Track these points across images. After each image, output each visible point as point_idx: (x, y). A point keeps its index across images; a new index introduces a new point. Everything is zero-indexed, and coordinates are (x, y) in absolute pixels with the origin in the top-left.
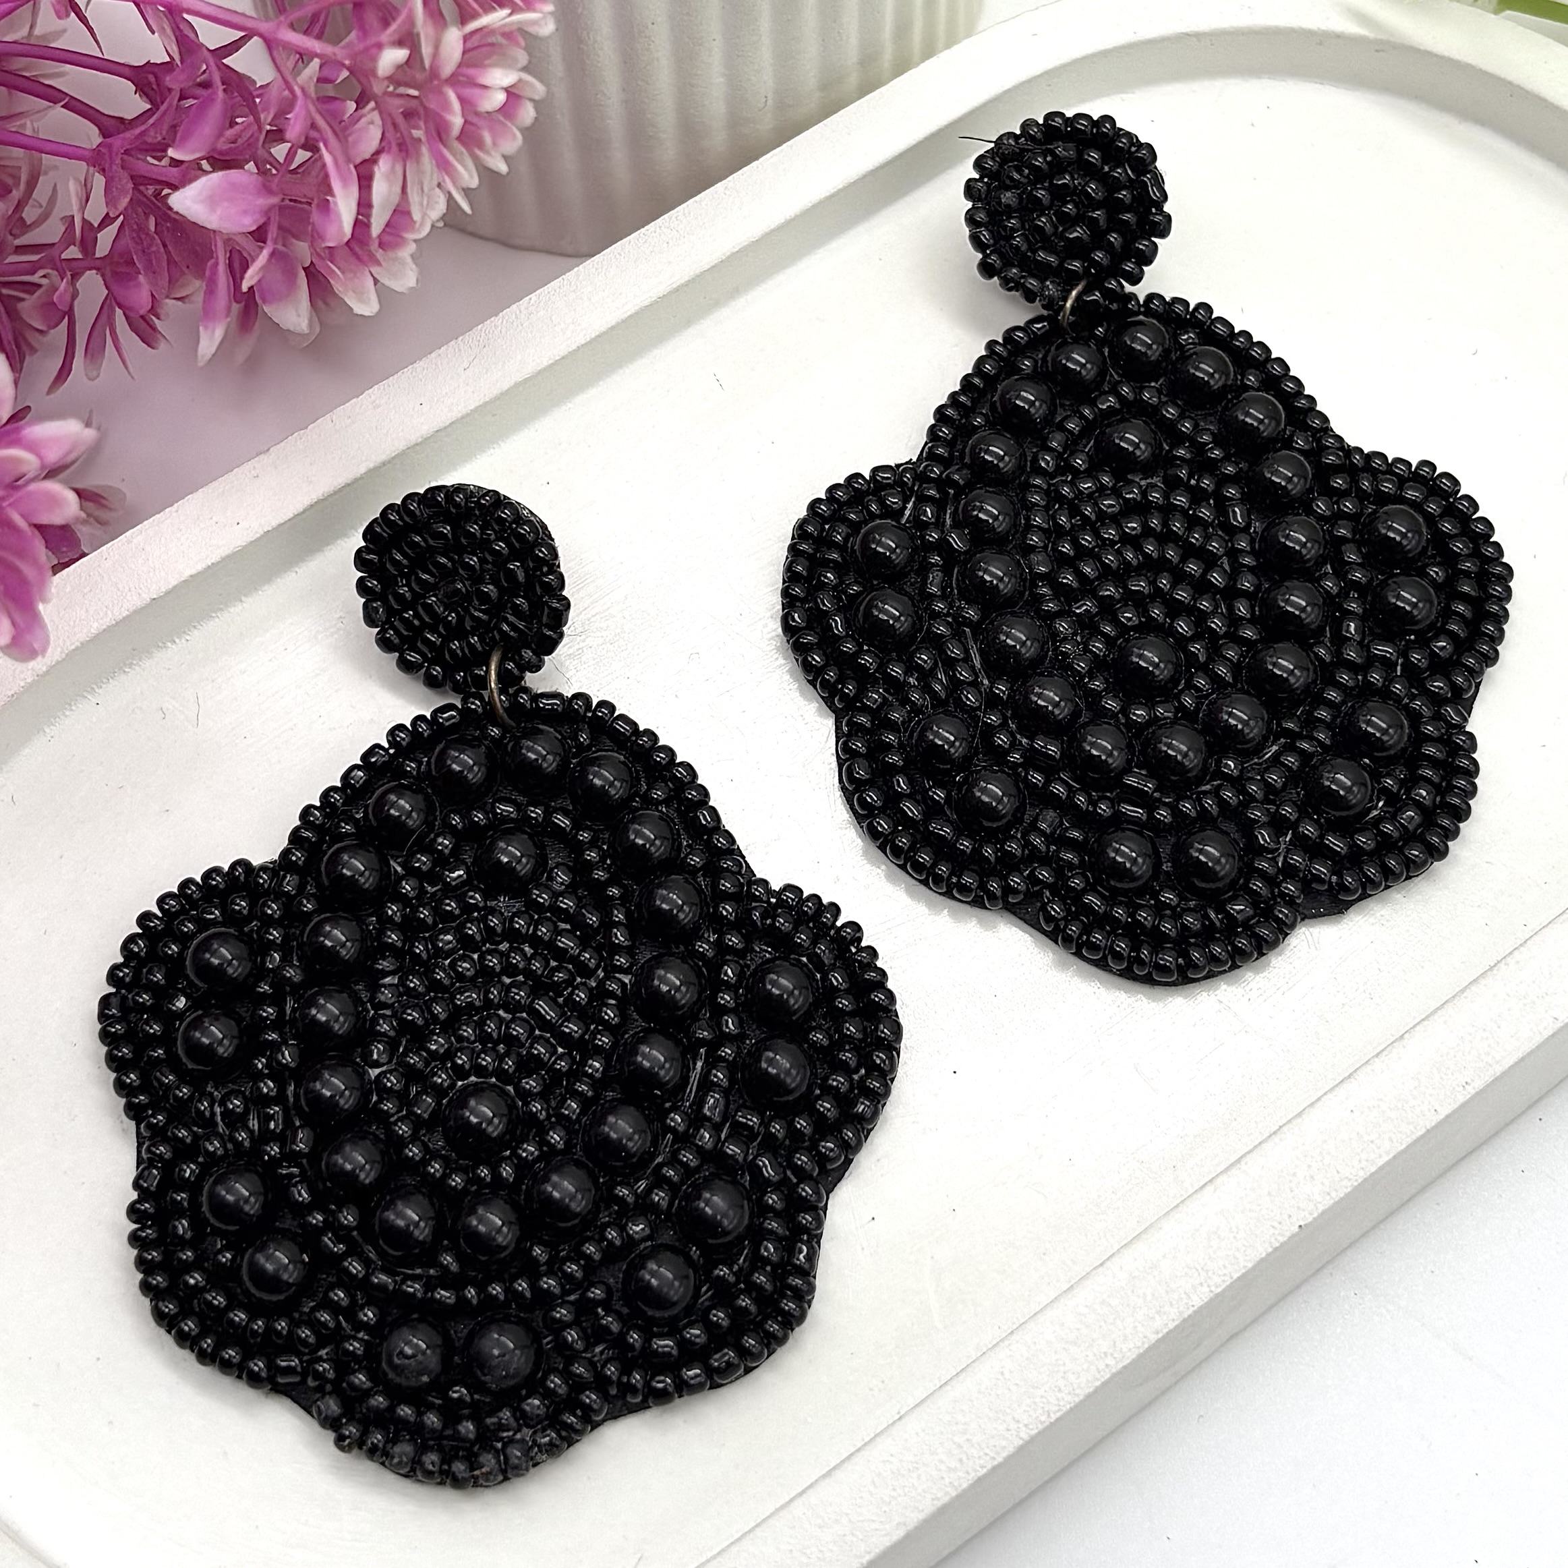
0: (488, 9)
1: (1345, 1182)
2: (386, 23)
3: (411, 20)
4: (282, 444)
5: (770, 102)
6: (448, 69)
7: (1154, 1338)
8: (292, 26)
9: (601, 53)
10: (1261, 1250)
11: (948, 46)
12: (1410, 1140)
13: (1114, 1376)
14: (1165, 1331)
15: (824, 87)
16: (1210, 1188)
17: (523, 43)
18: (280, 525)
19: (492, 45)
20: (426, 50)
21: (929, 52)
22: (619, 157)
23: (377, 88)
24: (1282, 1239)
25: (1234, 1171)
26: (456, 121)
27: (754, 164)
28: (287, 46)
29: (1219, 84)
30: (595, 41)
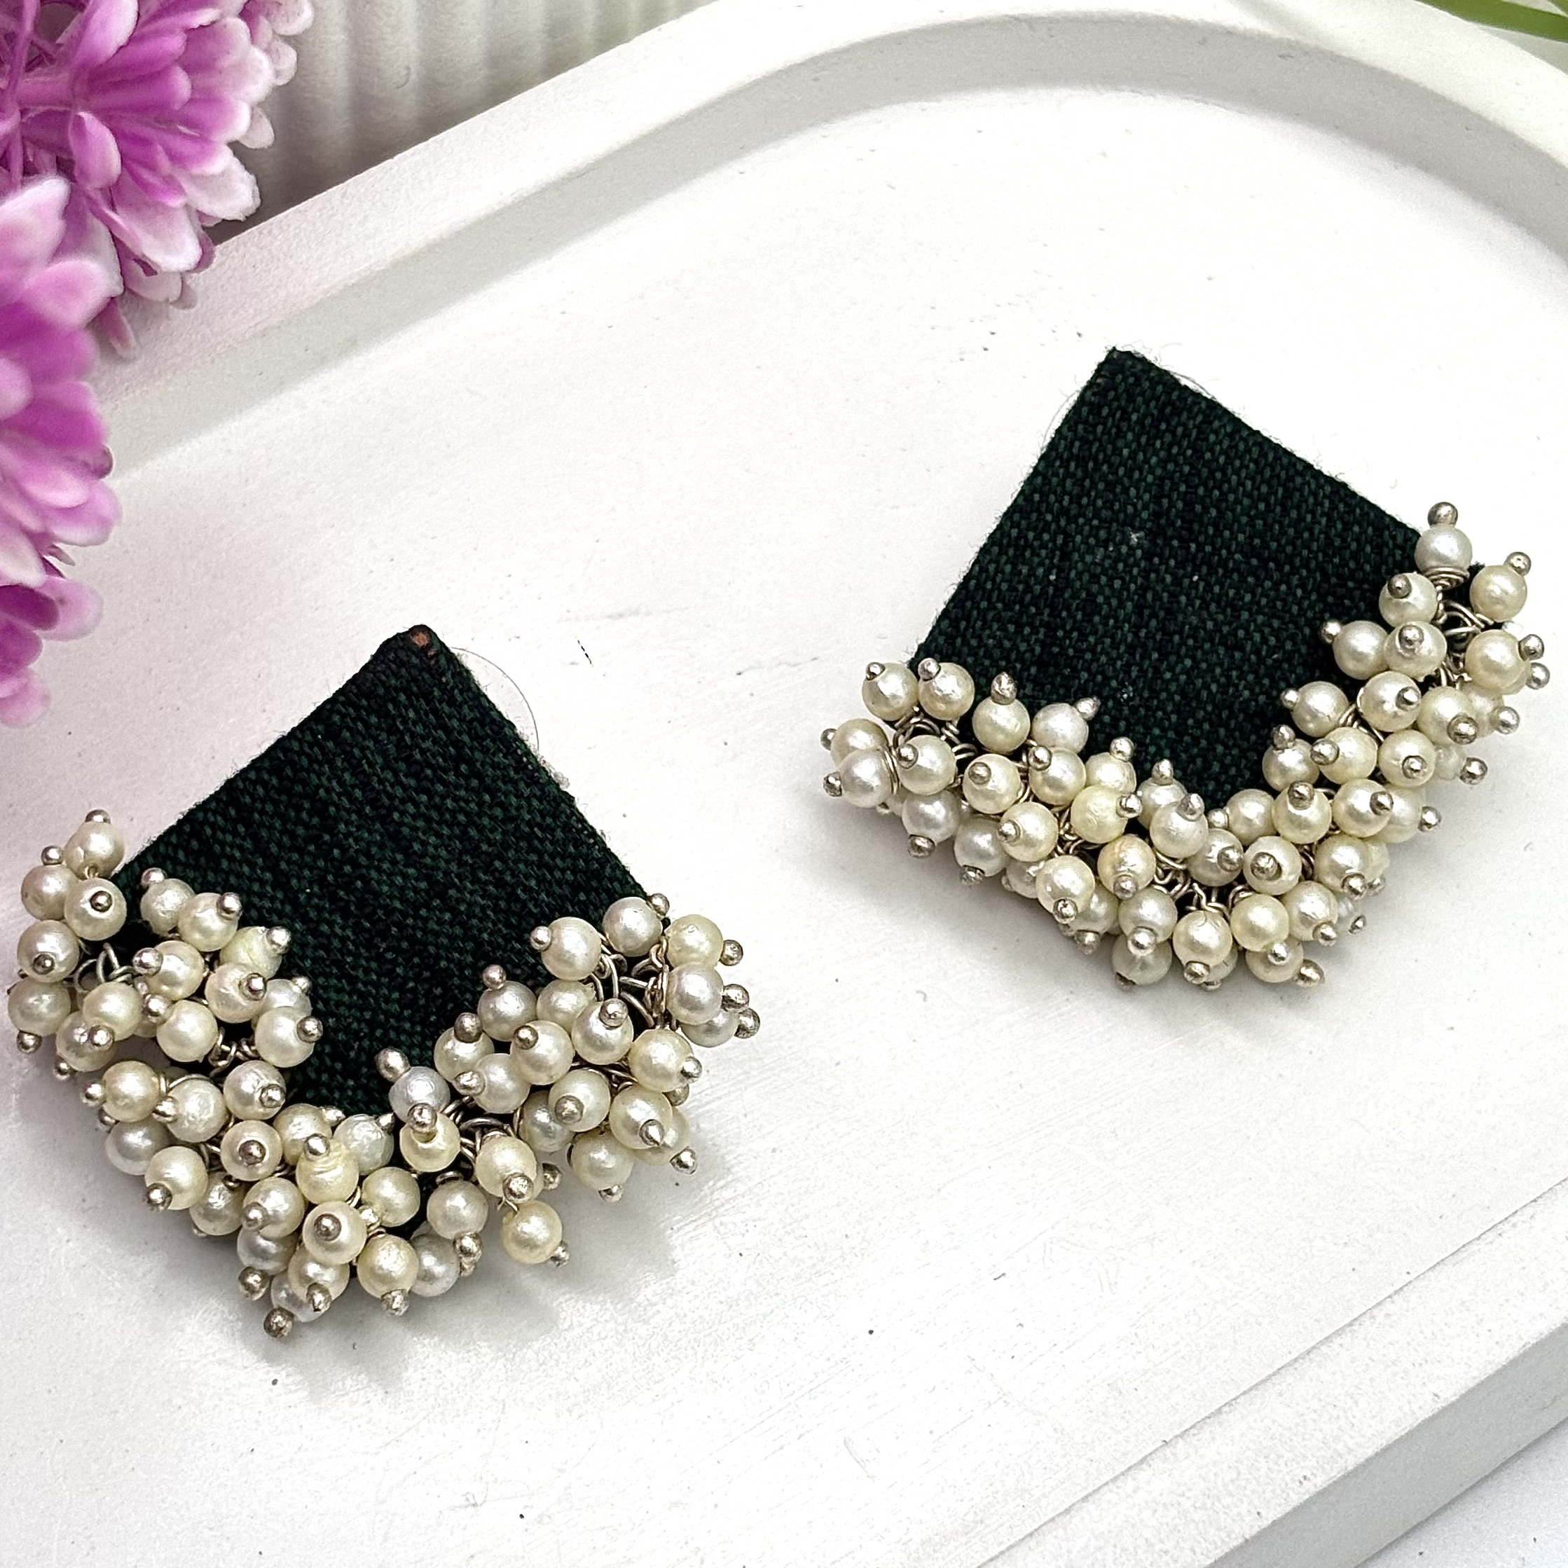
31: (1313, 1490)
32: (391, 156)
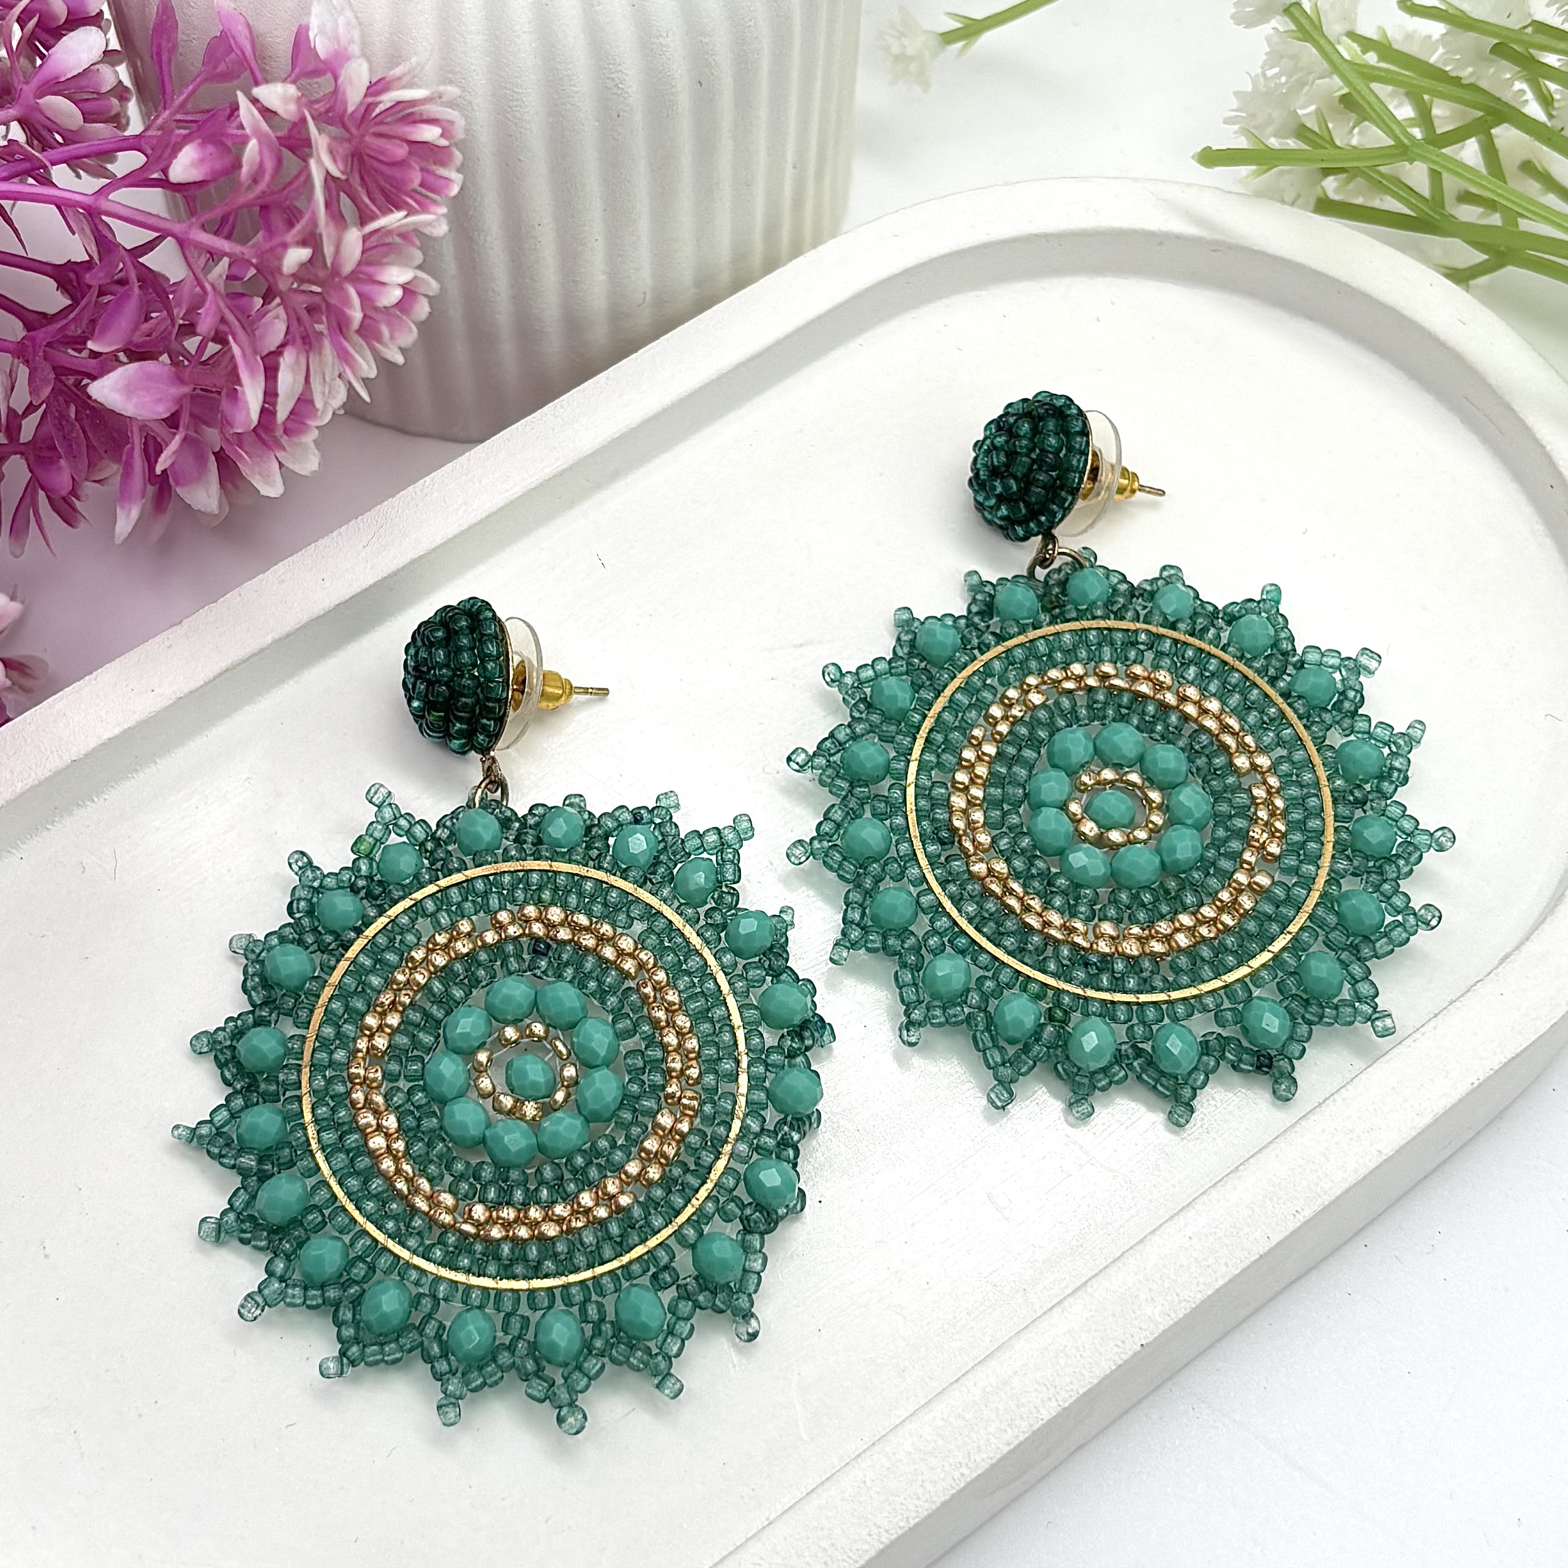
0: (386, 212)
1: (1183, 1304)
2: (291, 224)
3: (314, 222)
4: (194, 617)
5: (648, 297)
6: (348, 268)
7: (1006, 1449)
8: (203, 227)
9: (490, 251)
10: (1106, 1367)
11: (815, 245)
12: (1242, 1266)
13: (968, 1484)
14: (1016, 1442)
15: (699, 283)
16: (1057, 1310)
17: (418, 243)
18: (192, 692)
19: (390, 244)
20: (328, 250)
21: (796, 251)
22: (507, 348)
23: (283, 286)
24: (1125, 1357)
25: (1081, 1293)
26: (356, 315)
27: (634, 356)
28: (198, 246)
29: (1067, 281)
30: (486, 241)
31: (1303, 1220)
32: (636, 351)
